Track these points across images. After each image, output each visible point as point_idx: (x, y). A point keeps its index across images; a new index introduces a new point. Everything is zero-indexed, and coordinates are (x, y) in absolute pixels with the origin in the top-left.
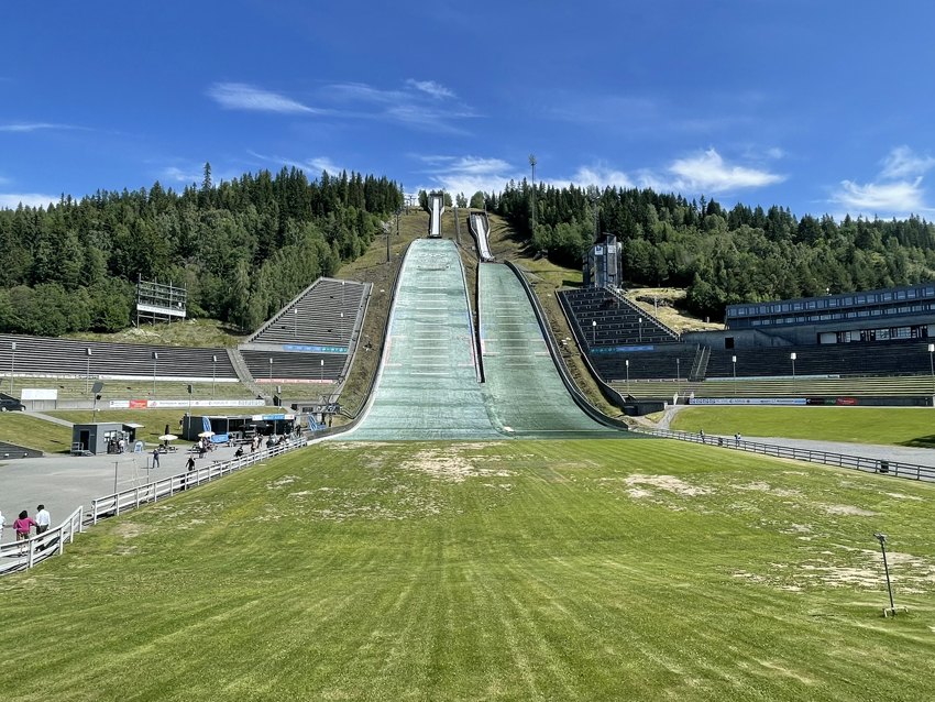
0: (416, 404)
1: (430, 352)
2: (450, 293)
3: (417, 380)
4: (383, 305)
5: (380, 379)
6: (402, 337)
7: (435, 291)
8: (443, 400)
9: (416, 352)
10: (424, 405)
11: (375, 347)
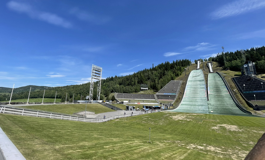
0: (190, 105)
1: (195, 94)
2: (200, 81)
3: (191, 100)
4: (184, 85)
5: (183, 100)
6: (188, 91)
7: (196, 81)
8: (197, 104)
9: (191, 94)
10: (192, 105)
11: (182, 93)
